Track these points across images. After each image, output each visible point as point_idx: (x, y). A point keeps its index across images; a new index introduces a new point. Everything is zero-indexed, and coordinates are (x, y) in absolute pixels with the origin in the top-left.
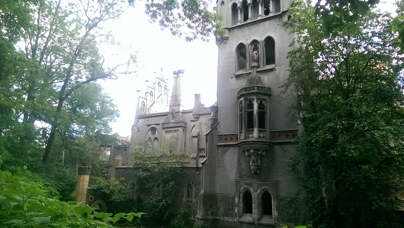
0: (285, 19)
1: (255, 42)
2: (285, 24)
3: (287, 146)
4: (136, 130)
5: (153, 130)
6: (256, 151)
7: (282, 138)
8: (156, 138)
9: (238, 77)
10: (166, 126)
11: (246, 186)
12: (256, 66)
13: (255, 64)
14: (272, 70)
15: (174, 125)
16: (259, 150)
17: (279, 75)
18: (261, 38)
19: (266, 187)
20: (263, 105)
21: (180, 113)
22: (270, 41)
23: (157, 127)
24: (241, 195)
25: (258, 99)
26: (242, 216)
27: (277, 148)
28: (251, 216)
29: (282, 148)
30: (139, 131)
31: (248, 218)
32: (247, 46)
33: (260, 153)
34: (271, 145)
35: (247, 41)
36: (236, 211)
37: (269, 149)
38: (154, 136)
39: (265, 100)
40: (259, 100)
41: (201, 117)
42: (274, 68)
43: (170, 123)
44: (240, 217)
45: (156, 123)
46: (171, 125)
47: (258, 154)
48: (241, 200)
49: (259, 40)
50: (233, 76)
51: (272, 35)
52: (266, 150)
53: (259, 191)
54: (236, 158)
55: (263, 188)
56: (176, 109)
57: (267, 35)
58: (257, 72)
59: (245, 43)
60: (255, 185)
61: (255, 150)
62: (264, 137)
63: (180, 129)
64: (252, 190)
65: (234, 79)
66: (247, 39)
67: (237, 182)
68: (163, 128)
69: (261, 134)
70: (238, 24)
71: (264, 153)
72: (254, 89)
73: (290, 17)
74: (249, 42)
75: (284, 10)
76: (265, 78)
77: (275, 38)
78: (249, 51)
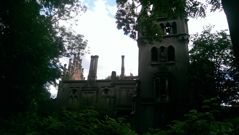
0: (181, 38)
1: (162, 48)
2: (180, 41)
4: (62, 90)
5: (74, 91)
8: (76, 97)
9: (153, 65)
10: (85, 89)
13: (163, 60)
14: (173, 64)
15: (91, 89)
17: (177, 67)
18: (166, 46)
21: (95, 82)
22: (171, 48)
23: (77, 89)
30: (64, 90)
32: (158, 49)
38: (75, 95)
39: (171, 80)
40: (168, 79)
41: (116, 85)
42: (175, 63)
43: (88, 87)
45: (77, 86)
46: (89, 89)
49: (165, 47)
50: (150, 64)
51: (173, 45)
56: (92, 79)
57: (170, 45)
58: (165, 64)
59: (157, 47)
62: (171, 101)
63: (95, 92)
65: (150, 66)
66: (158, 45)
68: (83, 90)
69: (170, 99)
72: (166, 73)
73: (183, 37)
74: (159, 47)
75: (179, 33)
76: (170, 68)
77: (175, 47)
78: (159, 52)
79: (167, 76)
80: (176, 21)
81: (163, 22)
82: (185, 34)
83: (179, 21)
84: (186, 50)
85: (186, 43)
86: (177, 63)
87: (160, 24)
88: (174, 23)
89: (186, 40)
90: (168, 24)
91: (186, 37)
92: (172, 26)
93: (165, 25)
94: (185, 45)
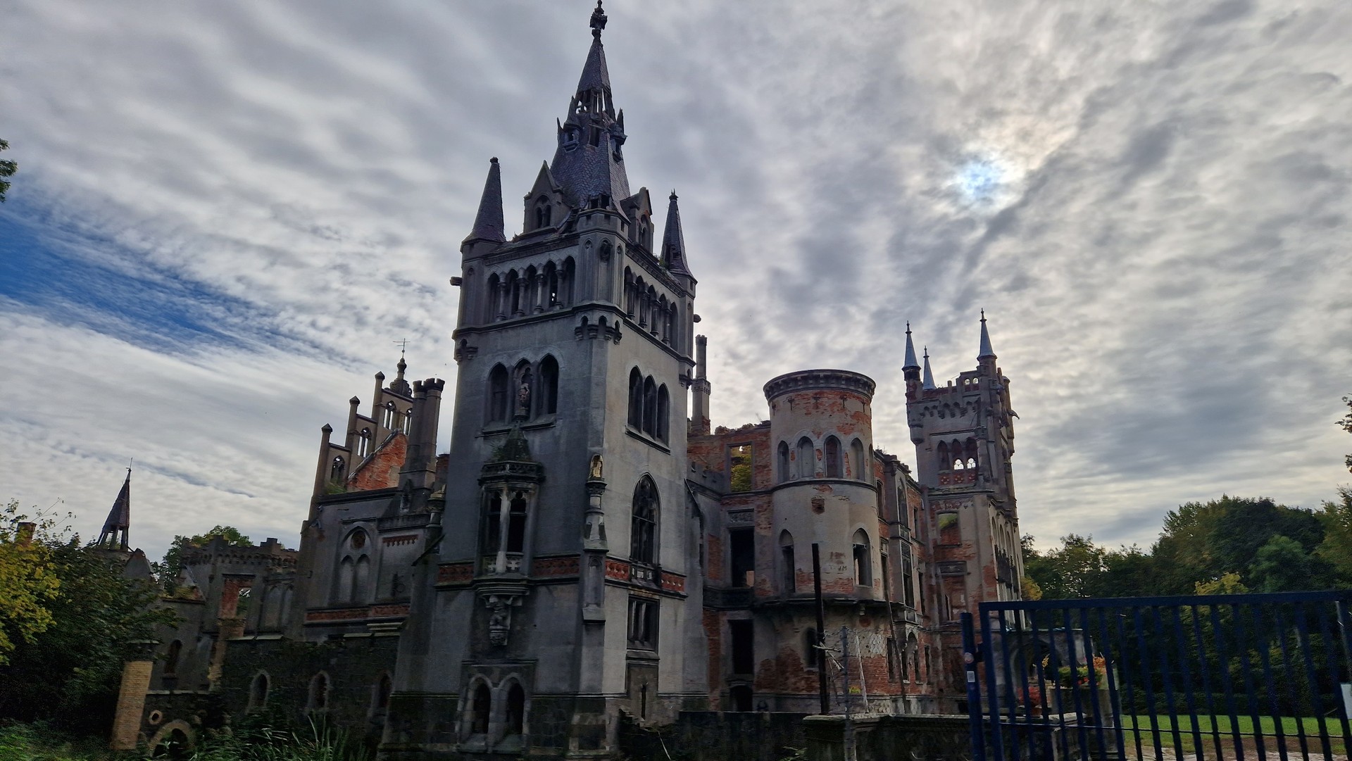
1: (526, 363)
2: (577, 333)
3: (560, 587)
5: (359, 535)
6: (503, 600)
7: (552, 569)
8: (363, 557)
9: (487, 436)
10: (388, 525)
11: (480, 675)
12: (522, 417)
14: (547, 427)
15: (410, 524)
16: (508, 597)
17: (559, 436)
18: (535, 358)
19: (515, 675)
20: (524, 500)
22: (550, 364)
23: (367, 526)
24: (471, 695)
25: (511, 489)
26: (468, 739)
27: (543, 590)
28: (485, 739)
29: (551, 592)
31: (477, 744)
32: (510, 372)
33: (509, 602)
34: (533, 586)
35: (510, 363)
36: (457, 728)
37: (528, 594)
38: (361, 552)
39: (526, 491)
40: (513, 491)
42: (553, 423)
43: (399, 517)
44: (464, 742)
45: (365, 516)
47: (506, 607)
48: (470, 704)
49: (532, 361)
50: (480, 433)
51: (556, 354)
52: (523, 596)
53: (502, 683)
54: (468, 615)
55: (509, 677)
56: (415, 480)
57: (546, 352)
58: (523, 428)
59: (507, 365)
60: (497, 673)
61: (499, 597)
62: (517, 569)
63: (419, 532)
64: (490, 684)
65: (481, 440)
66: (510, 356)
67: (465, 666)
68: (382, 531)
69: (513, 562)
70: (499, 321)
71: (520, 603)
72: (504, 469)
73: (585, 320)
74: (514, 363)
75: (577, 303)
76: (536, 442)
77: (560, 360)
78: (514, 383)
79: (507, 479)
80: (574, 252)
81: (539, 261)
82: (593, 307)
83: (583, 253)
84: (594, 370)
85: (595, 341)
86: (560, 422)
87: (525, 268)
88: (570, 262)
89: (593, 328)
90: (550, 265)
91: (594, 318)
92: (561, 274)
93: (540, 272)
94: (591, 348)
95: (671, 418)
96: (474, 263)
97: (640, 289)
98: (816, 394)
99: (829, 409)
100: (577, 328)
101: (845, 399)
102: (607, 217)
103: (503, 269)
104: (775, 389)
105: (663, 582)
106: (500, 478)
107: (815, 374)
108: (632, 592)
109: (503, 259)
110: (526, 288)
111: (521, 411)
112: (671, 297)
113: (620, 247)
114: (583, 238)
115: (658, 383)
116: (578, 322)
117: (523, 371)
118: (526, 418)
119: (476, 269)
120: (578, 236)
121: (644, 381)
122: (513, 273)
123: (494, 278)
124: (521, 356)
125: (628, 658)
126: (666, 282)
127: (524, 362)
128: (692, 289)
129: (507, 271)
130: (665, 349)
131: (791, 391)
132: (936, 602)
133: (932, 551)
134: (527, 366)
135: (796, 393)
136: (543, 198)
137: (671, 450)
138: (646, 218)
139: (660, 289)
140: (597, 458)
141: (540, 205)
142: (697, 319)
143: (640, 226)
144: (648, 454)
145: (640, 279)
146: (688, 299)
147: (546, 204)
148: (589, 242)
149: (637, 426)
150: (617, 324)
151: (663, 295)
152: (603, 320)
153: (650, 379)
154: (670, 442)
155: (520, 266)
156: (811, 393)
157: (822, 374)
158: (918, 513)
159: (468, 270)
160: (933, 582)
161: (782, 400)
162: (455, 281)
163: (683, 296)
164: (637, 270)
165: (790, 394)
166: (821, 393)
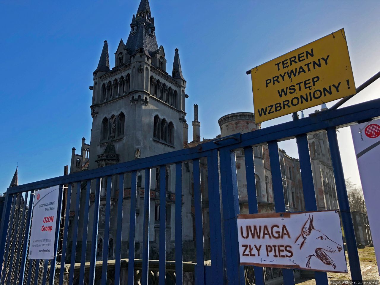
13: (113, 134)
14: (121, 139)
17: (125, 143)
18: (117, 114)
22: (122, 115)
32: (109, 120)
34: (116, 201)
37: (115, 204)
42: (123, 138)
49: (116, 115)
50: (99, 144)
51: (124, 111)
52: (113, 205)
57: (121, 111)
58: (113, 141)
59: (108, 117)
64: (102, 238)
65: (99, 146)
66: (109, 114)
70: (105, 101)
71: (112, 208)
72: (104, 157)
73: (133, 97)
74: (110, 117)
75: (130, 91)
76: (117, 146)
77: (125, 114)
78: (110, 124)
79: (105, 160)
80: (130, 71)
81: (118, 77)
82: (136, 92)
83: (132, 71)
84: (137, 116)
85: (137, 105)
86: (125, 138)
87: (114, 80)
88: (128, 75)
89: (136, 100)
90: (122, 77)
91: (136, 96)
92: (125, 81)
93: (119, 81)
94: (136, 108)
95: (175, 135)
96: (97, 80)
97: (159, 85)
98: (236, 122)
99: (242, 128)
100: (130, 101)
101: (248, 123)
102: (141, 56)
103: (106, 82)
104: (221, 122)
105: (172, 198)
106: (102, 160)
107: (236, 114)
108: (157, 202)
109: (106, 78)
110: (115, 87)
111: (112, 135)
112: (174, 88)
113: (147, 68)
114: (132, 65)
115: (168, 121)
116: (131, 99)
117: (114, 119)
118: (114, 137)
119: (97, 82)
120: (130, 65)
121: (161, 120)
122: (110, 82)
123: (104, 85)
124: (112, 114)
125: (155, 228)
126: (171, 82)
127: (113, 116)
128: (184, 84)
129: (108, 82)
130: (172, 108)
131: (227, 122)
132: (300, 203)
133: (298, 184)
134: (115, 117)
135: (229, 123)
136: (121, 53)
137: (176, 147)
138: (162, 57)
139: (168, 84)
140: (139, 150)
141: (120, 56)
142: (187, 96)
143: (159, 61)
144: (164, 148)
145: (158, 81)
146: (182, 89)
147: (122, 55)
148: (134, 67)
149: (158, 138)
150: (146, 98)
151: (170, 87)
152: (140, 96)
153: (164, 120)
154: (175, 144)
155: (112, 79)
156: (234, 122)
157: (238, 114)
158: (291, 169)
159: (95, 84)
160: (299, 195)
161: (224, 126)
162: (91, 88)
163: (180, 87)
164: (157, 77)
165: (227, 123)
166: (239, 122)
